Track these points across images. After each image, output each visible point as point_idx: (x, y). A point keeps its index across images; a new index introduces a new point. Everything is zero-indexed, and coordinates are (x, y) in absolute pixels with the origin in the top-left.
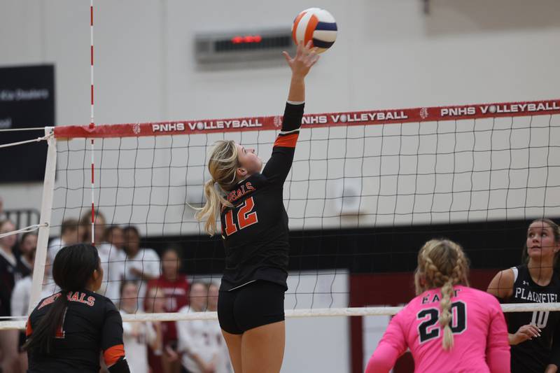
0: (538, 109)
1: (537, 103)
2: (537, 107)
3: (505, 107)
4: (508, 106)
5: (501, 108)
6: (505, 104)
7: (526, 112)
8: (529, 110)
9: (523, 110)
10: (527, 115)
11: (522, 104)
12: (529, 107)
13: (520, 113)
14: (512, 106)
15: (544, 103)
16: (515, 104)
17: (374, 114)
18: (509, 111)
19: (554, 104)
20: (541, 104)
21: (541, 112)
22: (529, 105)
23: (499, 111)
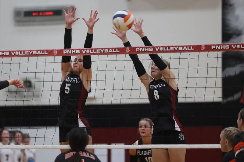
0: (183, 50)
1: (183, 47)
2: (183, 48)
3: (168, 48)
4: (169, 47)
5: (166, 48)
6: (167, 46)
7: (178, 51)
8: (179, 50)
9: (176, 50)
10: (178, 52)
11: (176, 47)
12: (179, 48)
13: (174, 51)
14: (171, 48)
15: (187, 47)
16: (173, 46)
17: (103, 50)
18: (169, 50)
19: (192, 47)
20: (185, 47)
21: (185, 51)
22: (179, 47)
23: (164, 50)
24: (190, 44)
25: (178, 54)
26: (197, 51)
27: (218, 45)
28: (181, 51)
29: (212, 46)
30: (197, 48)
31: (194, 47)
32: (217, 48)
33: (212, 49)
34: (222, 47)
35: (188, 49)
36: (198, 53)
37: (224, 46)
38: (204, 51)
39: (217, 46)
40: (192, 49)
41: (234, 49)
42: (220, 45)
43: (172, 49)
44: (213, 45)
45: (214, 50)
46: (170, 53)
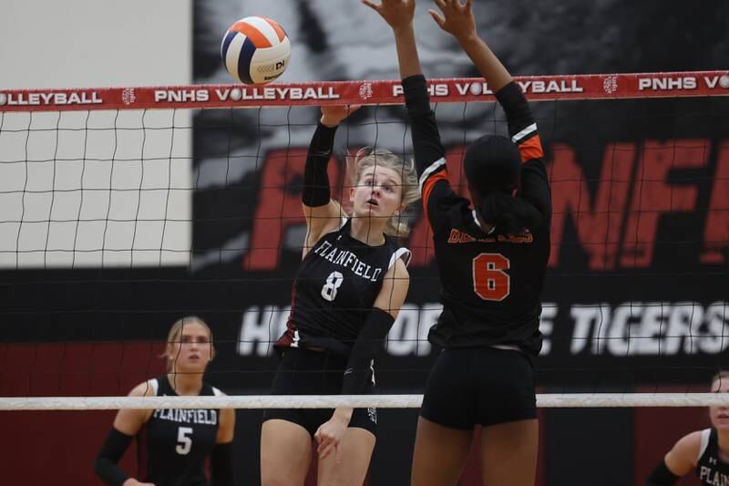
24: (88, 86)
25: (54, 115)
26: (109, 108)
27: (176, 90)
28: (61, 108)
29: (157, 93)
30: (112, 99)
31: (100, 93)
32: (170, 99)
33: (157, 100)
34: (185, 96)
35: (84, 101)
36: (115, 112)
37: (193, 92)
38: (132, 106)
39: (171, 93)
40: (95, 101)
41: (223, 101)
42: (181, 89)
43: (33, 100)
44: (160, 89)
45: (164, 104)
46: (28, 114)
